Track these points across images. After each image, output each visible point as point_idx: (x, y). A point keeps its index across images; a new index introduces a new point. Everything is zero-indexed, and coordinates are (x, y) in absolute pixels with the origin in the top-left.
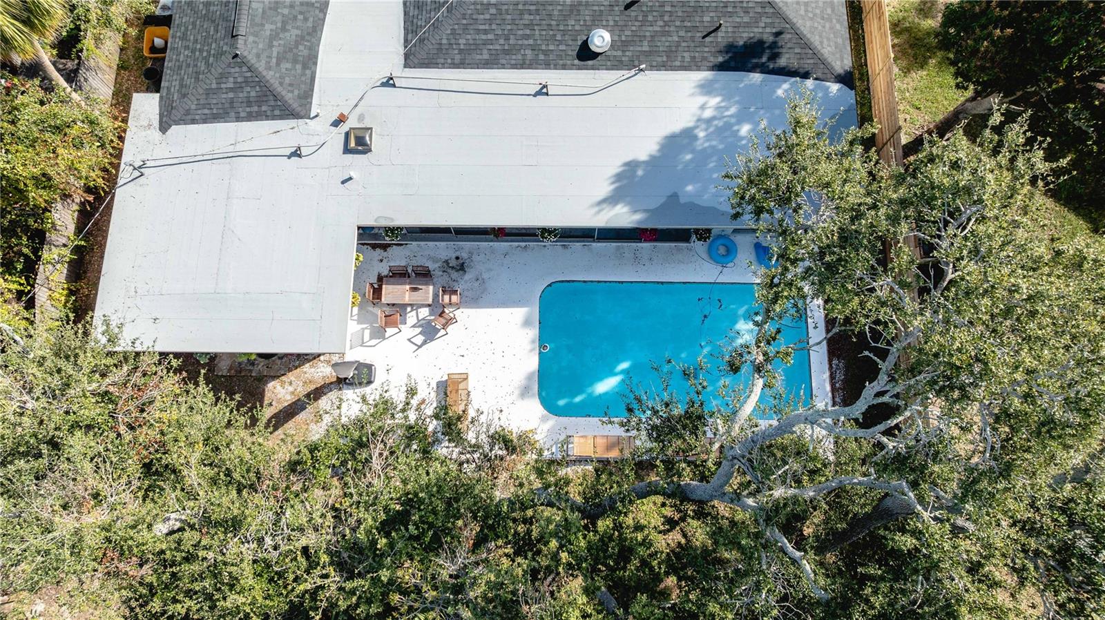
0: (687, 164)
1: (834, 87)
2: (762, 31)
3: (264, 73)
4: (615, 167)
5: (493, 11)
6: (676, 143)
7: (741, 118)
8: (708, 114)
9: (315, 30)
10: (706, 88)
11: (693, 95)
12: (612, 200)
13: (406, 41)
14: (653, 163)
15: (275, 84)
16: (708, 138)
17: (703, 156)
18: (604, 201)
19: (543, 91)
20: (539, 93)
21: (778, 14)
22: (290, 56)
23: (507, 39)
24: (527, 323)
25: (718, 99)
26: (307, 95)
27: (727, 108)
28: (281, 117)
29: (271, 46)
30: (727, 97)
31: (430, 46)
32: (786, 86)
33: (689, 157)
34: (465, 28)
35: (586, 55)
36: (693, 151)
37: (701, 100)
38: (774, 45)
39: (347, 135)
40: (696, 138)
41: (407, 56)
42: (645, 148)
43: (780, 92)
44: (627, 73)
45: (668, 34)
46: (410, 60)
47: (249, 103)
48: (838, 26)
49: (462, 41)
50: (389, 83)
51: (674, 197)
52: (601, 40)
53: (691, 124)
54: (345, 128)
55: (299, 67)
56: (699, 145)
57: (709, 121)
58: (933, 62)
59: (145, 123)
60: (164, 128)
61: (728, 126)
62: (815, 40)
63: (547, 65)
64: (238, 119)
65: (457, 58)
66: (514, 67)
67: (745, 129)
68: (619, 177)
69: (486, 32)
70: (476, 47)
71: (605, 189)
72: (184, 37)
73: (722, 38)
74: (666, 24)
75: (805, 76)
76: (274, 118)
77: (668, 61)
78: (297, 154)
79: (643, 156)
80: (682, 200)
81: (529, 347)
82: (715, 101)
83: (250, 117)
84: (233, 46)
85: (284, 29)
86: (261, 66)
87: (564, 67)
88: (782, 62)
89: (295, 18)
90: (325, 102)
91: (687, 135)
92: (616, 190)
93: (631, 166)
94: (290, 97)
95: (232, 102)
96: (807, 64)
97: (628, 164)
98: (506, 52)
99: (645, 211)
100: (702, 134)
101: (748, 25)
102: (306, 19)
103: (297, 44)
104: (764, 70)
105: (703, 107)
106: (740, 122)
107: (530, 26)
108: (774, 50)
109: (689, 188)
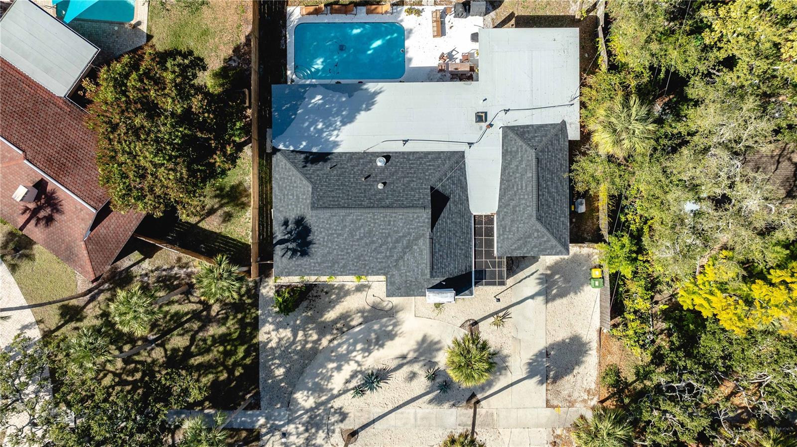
0: (345, 110)
1: (281, 147)
2: (311, 168)
3: (523, 144)
4: (375, 108)
5: (427, 174)
6: (349, 119)
7: (321, 131)
8: (335, 133)
9: (504, 169)
10: (336, 144)
11: (342, 141)
12: (376, 94)
13: (465, 165)
14: (358, 111)
15: (518, 140)
16: (336, 121)
17: (338, 113)
18: (381, 92)
19: (405, 141)
20: (407, 141)
21: (304, 175)
22: (513, 154)
23: (421, 163)
24: (410, 60)
25: (331, 139)
26: (505, 137)
27: (327, 135)
28: (514, 126)
29: (522, 157)
30: (327, 140)
31: (453, 160)
32: (302, 146)
33: (344, 113)
34: (439, 167)
35: (388, 157)
36: (342, 115)
37: (338, 139)
38: (306, 162)
39: (486, 121)
40: (341, 122)
41: (463, 157)
42: (362, 116)
43: (304, 143)
44: (370, 150)
45: (352, 166)
46: (462, 155)
47: (528, 132)
48: (277, 176)
49: (440, 162)
50: (470, 144)
51: (350, 96)
52: (380, 162)
53: (343, 128)
54: (488, 123)
55: (509, 150)
56: (339, 119)
57: (335, 129)
58: (228, 189)
59: (572, 125)
60: (564, 123)
61: (327, 127)
62: (289, 165)
63: (403, 153)
64: (532, 126)
65: (442, 155)
66: (418, 152)
67: (320, 126)
68: (373, 104)
69: (430, 165)
70: (433, 160)
71: (378, 98)
72: (561, 165)
73: (328, 165)
74: (353, 170)
75: (293, 151)
76: (517, 126)
77: (351, 156)
78: (506, 111)
79: (363, 113)
80: (347, 94)
81: (409, 50)
82: (332, 138)
83: (528, 126)
84: (537, 154)
85: (517, 166)
86: (524, 146)
87: (396, 153)
88: (303, 156)
89: (513, 173)
90: (496, 135)
91: (344, 123)
92: (374, 98)
93: (368, 109)
94: (511, 135)
95: (536, 133)
96: (292, 156)
97: (370, 110)
98: (421, 158)
99: (362, 89)
100: (338, 123)
101: (318, 170)
102: (509, 173)
103: (511, 161)
104: (312, 153)
105: (337, 135)
106: (322, 129)
107: (411, 168)
108: (306, 160)
109: (344, 99)
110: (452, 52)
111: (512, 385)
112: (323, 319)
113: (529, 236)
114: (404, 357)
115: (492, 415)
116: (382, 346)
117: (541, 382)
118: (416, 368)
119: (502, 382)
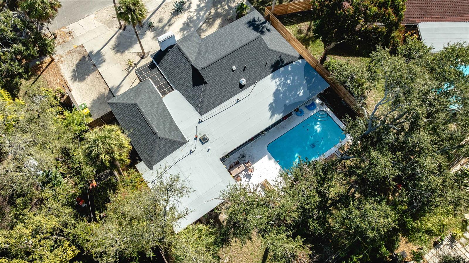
0: (282, 97)
1: (300, 61)
2: (276, 58)
3: (169, 138)
4: (268, 108)
5: (214, 90)
6: (276, 94)
7: (286, 79)
8: (278, 83)
9: (172, 121)
10: (273, 78)
11: (272, 81)
12: (273, 115)
13: (196, 110)
14: (275, 101)
15: (173, 139)
16: (282, 88)
17: (284, 93)
18: (271, 117)
19: (238, 101)
20: (237, 102)
21: (277, 52)
22: (171, 130)
23: (221, 94)
24: (270, 159)
25: (278, 79)
26: (183, 137)
27: (281, 79)
28: (181, 146)
29: (165, 131)
30: (279, 77)
31: (204, 107)
32: (290, 67)
33: (282, 95)
34: (210, 98)
35: (242, 87)
36: (282, 93)
37: (274, 81)
38: (281, 60)
39: (200, 140)
40: (280, 90)
41: (200, 113)
42: (271, 99)
43: (290, 69)
44: (253, 86)
45: (257, 71)
46: (201, 113)
47: (170, 148)
48: (290, 47)
49: (211, 101)
50: (200, 122)
51: (285, 105)
52: (243, 81)
53: (276, 88)
54: (198, 139)
55: (175, 131)
56: (282, 91)
57: (280, 84)
58: (310, 43)
59: (145, 170)
60: (151, 168)
61: (284, 83)
62: (288, 53)
63: (235, 95)
64: (170, 153)
65: (213, 106)
66: (227, 99)
67: (289, 81)
68: (270, 109)
69: (215, 96)
70: (215, 100)
71: (269, 114)
72: (138, 143)
73: (269, 65)
74: (255, 69)
75: (292, 62)
76: (179, 147)
77: (261, 77)
78: (191, 152)
79: (272, 101)
80: (288, 105)
81: (274, 164)
82: (277, 79)
83: (173, 151)
84: (157, 136)
85: (165, 125)
86: (167, 137)
87: (239, 93)
88: (285, 62)
89: (165, 121)
90: (188, 135)
91: (277, 90)
92: (272, 112)
93: (271, 105)
94: (179, 140)
95: (165, 150)
96: (291, 59)
97: (270, 105)
98: (223, 97)
99: (282, 112)
100: (280, 88)
101: (272, 59)
102: (168, 120)
103: (171, 126)
104: (282, 66)
105: (276, 82)
106: (286, 81)
107: (225, 88)
108: (282, 61)
109: (287, 102)
110: (249, 180)
111: (106, 44)
112: (221, 18)
113: (135, 95)
114: (170, 25)
115: (109, 28)
116: (184, 24)
117: (91, 52)
118: (161, 25)
119: (113, 42)
